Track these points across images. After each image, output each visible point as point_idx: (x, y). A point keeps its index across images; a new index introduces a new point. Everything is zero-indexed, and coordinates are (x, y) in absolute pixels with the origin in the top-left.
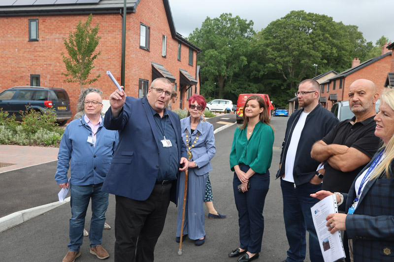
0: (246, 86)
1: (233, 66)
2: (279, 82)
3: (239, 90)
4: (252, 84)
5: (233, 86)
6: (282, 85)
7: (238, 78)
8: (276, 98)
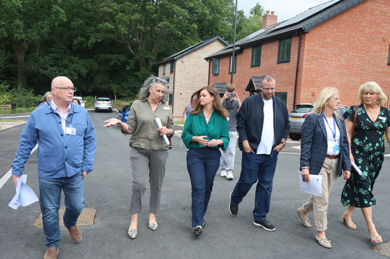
0: (66, 61)
1: (39, 23)
2: (123, 58)
3: (54, 68)
4: (75, 59)
5: (41, 60)
6: (127, 63)
7: (52, 47)
8: (119, 84)
